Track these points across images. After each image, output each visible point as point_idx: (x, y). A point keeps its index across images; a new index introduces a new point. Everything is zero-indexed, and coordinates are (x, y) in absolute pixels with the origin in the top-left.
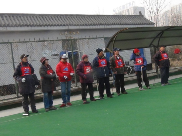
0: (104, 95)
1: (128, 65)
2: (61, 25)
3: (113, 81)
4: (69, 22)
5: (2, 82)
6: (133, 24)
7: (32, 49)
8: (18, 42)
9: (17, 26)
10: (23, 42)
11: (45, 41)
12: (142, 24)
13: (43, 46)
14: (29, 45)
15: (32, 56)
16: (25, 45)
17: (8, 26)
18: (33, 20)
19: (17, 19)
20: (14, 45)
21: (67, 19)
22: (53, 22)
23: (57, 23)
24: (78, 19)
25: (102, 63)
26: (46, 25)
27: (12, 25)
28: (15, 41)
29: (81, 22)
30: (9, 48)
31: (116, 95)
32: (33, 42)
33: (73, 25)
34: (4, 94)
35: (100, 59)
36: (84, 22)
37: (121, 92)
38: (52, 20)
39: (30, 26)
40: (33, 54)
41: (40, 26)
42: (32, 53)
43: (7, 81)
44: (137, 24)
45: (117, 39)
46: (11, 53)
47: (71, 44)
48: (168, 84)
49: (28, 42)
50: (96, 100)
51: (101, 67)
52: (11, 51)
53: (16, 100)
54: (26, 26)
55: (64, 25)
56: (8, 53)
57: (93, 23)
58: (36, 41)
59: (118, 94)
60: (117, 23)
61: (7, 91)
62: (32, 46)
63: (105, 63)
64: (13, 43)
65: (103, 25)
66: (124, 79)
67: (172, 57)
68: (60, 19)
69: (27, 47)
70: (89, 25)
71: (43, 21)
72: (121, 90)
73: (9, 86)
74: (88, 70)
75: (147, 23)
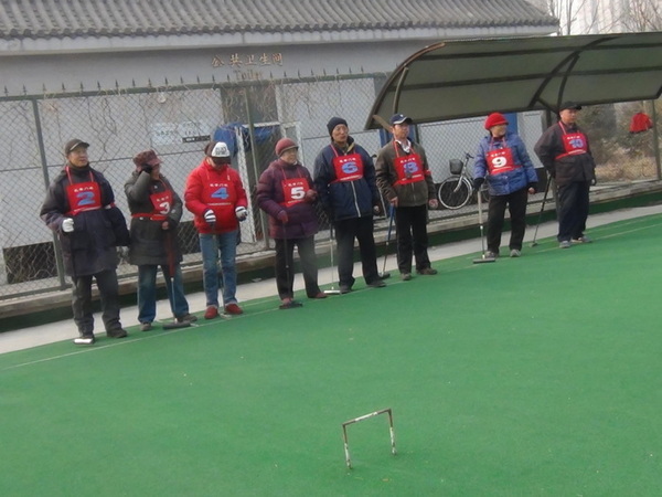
0: (354, 280)
1: (459, 173)
2: (217, 31)
3: (386, 233)
4: (246, 17)
5: (8, 234)
6: (479, 25)
7: (107, 118)
8: (59, 96)
9: (60, 37)
10: (77, 95)
11: (154, 90)
12: (513, 25)
13: (146, 107)
14: (99, 103)
15: (108, 144)
16: (85, 104)
17: (28, 34)
18: (117, 15)
19: (60, 11)
20: (45, 104)
21: (239, 9)
22: (188, 19)
23: (203, 24)
24: (278, 9)
25: (344, 167)
26: (162, 32)
27: (40, 31)
28: (49, 92)
29: (290, 17)
30: (28, 116)
31: (398, 279)
32: (110, 93)
33: (258, 29)
34: (16, 276)
35: (341, 154)
36: (300, 17)
37: (414, 270)
38: (183, 12)
39: (104, 33)
40: (114, 136)
41: (140, 33)
42: (109, 133)
43: (24, 232)
44: (493, 25)
45: (407, 82)
46: (36, 134)
47: (246, 101)
48: (583, 241)
49: (94, 94)
50: (326, 296)
51: (343, 183)
52: (34, 126)
54: (92, 33)
55: (228, 30)
56: (27, 135)
57: (332, 22)
58: (123, 92)
59: (404, 276)
60: (419, 23)
61: (26, 267)
62: (107, 110)
63: (355, 170)
64: (41, 97)
65: (369, 27)
66: (428, 226)
67: (631, 142)
68: (214, 10)
69: (92, 111)
70: (316, 29)
71: (153, 16)
72: (414, 263)
73: (32, 250)
74: (297, 192)
75: (531, 19)
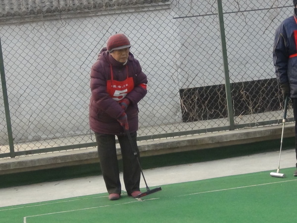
5: (186, 76)
34: (191, 115)
43: (200, 75)
53: (226, 136)
73: (206, 91)
